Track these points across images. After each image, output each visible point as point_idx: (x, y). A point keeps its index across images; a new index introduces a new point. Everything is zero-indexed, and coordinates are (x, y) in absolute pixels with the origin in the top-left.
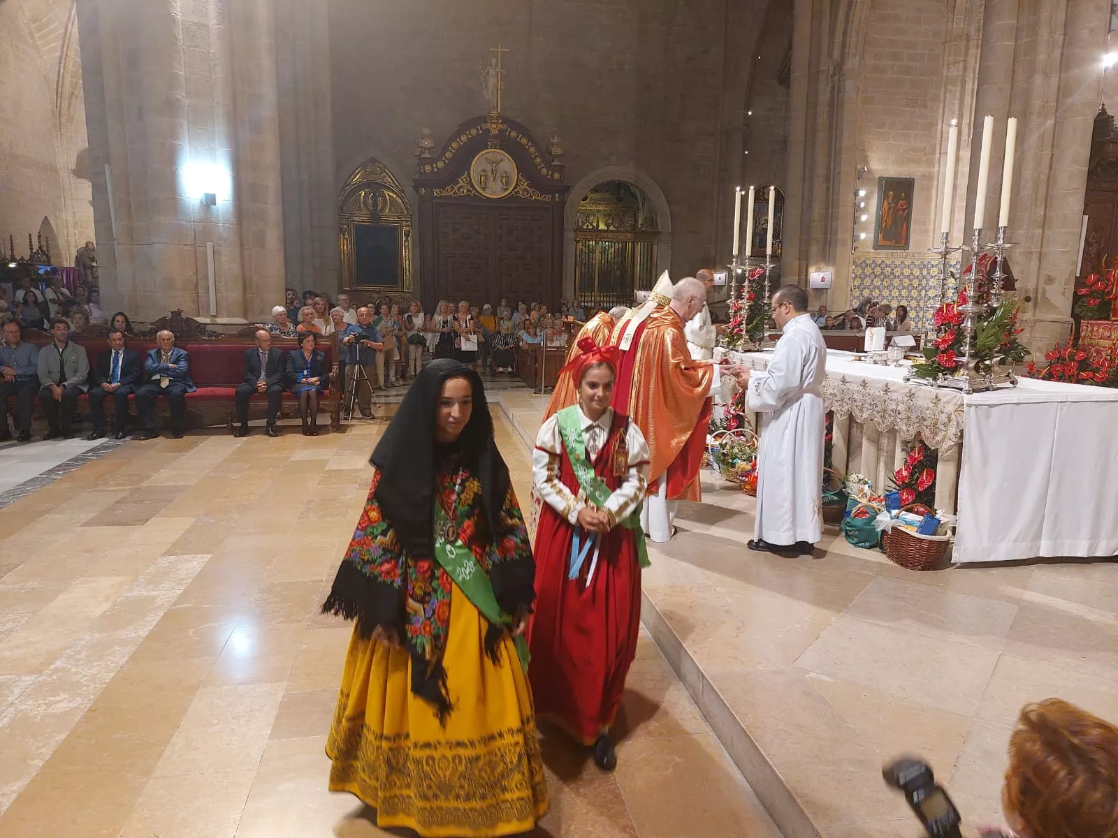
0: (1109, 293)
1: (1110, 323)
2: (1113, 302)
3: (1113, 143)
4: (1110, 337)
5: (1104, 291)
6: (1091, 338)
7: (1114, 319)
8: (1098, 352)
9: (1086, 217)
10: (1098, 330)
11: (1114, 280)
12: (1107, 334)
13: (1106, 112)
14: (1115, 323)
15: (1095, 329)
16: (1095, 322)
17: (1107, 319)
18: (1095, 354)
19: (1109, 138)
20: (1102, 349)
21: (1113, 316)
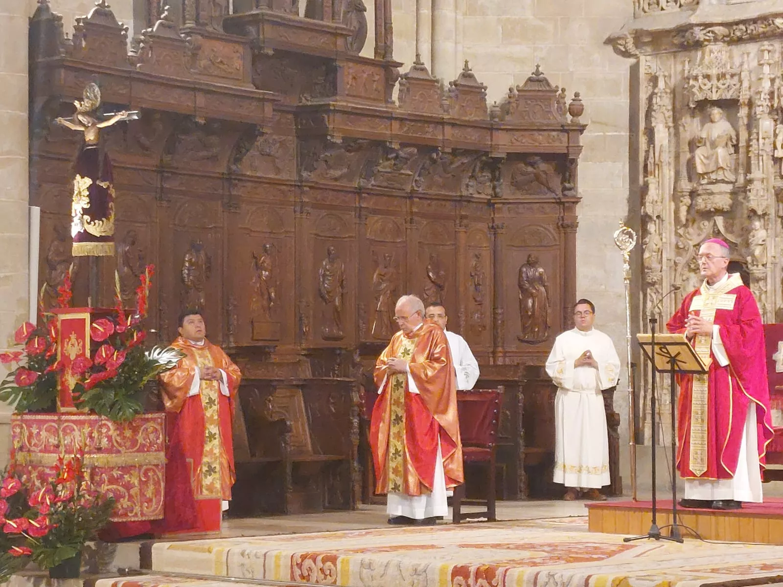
0: (53, 358)
1: (56, 418)
2: (58, 378)
3: (68, 68)
4: (57, 446)
5: (43, 356)
6: (29, 451)
7: (63, 410)
8: (43, 478)
9: (36, 211)
10: (38, 433)
11: (56, 333)
12: (53, 441)
13: (48, 8)
14: (64, 417)
15: (35, 431)
16: (33, 417)
17: (52, 409)
18: (38, 483)
19: (57, 58)
20: (48, 471)
21: (63, 406)
